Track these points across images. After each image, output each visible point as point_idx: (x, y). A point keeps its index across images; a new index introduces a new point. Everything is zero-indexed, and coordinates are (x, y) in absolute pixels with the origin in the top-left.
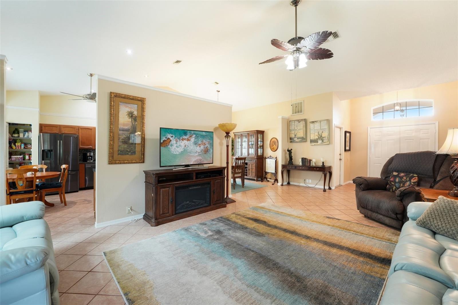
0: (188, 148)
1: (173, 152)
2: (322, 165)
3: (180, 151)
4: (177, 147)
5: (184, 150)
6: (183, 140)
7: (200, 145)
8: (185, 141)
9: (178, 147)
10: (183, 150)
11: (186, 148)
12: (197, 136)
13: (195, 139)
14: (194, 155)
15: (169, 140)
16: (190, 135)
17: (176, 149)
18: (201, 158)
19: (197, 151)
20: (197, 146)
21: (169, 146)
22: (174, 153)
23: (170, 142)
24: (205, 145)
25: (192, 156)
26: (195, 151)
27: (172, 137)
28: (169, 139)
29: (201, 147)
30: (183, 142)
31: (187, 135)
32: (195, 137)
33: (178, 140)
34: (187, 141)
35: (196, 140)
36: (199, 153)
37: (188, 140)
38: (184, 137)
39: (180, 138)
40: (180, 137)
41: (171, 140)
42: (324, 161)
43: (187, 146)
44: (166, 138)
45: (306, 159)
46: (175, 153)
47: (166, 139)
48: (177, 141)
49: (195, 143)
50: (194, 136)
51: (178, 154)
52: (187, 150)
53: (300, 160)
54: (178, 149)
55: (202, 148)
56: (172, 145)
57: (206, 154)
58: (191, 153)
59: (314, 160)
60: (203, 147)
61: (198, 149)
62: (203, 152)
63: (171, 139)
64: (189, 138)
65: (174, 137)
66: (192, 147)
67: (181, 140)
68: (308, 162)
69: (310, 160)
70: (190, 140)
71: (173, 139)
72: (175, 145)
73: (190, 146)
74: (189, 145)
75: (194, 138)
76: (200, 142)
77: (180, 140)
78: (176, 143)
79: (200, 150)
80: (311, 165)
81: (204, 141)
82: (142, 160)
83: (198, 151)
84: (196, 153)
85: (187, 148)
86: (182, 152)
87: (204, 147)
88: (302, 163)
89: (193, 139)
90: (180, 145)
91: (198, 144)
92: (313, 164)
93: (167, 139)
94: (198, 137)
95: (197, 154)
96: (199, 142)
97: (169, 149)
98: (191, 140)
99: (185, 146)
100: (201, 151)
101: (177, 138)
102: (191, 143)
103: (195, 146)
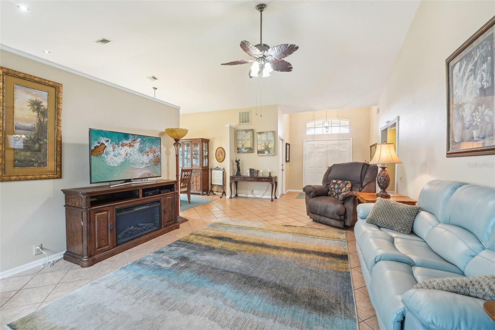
0: (131, 158)
1: (110, 163)
2: (269, 175)
3: (119, 162)
4: (115, 156)
5: (126, 160)
6: (123, 145)
7: (147, 152)
8: (126, 148)
9: (116, 156)
10: (123, 160)
11: (127, 157)
12: (143, 140)
13: (141, 144)
14: (140, 167)
15: (103, 147)
16: (133, 139)
17: (114, 158)
18: (150, 171)
19: (143, 162)
20: (143, 155)
21: (103, 155)
22: (111, 165)
23: (104, 149)
24: (155, 153)
25: (137, 169)
26: (142, 162)
27: (107, 141)
28: (102, 144)
29: (150, 155)
30: (123, 148)
31: (129, 138)
32: (141, 141)
33: (116, 145)
34: (130, 148)
35: (142, 146)
36: (147, 164)
37: (131, 146)
38: (125, 142)
39: (119, 144)
40: (119, 142)
41: (106, 147)
42: (271, 171)
43: (129, 155)
44: (99, 143)
45: (253, 170)
46: (113, 165)
47: (99, 145)
48: (114, 148)
49: (141, 151)
50: (139, 140)
51: (116, 165)
52: (129, 160)
53: (248, 171)
54: (116, 159)
55: (151, 157)
56: (107, 154)
57: (157, 166)
58: (135, 165)
59: (261, 171)
60: (153, 155)
61: (146, 159)
62: (152, 162)
63: (106, 144)
64: (132, 142)
65: (110, 141)
66: (136, 157)
67: (120, 146)
68: (256, 173)
69: (258, 171)
70: (134, 146)
71: (109, 145)
72: (112, 154)
73: (133, 155)
74: (132, 154)
75: (139, 143)
76: (147, 149)
77: (119, 146)
78: (114, 151)
79: (148, 161)
80: (259, 176)
81: (154, 147)
82: (58, 174)
83: (145, 161)
84: (143, 164)
85: (129, 157)
86: (121, 163)
87: (154, 156)
88: (250, 174)
89: (137, 145)
90: (119, 154)
91: (144, 151)
92: (260, 175)
93: (101, 145)
94: (145, 141)
95: (144, 166)
96: (147, 148)
97: (103, 159)
99: (127, 155)
100: (150, 162)
101: (114, 144)
102: (135, 150)
103: (140, 154)
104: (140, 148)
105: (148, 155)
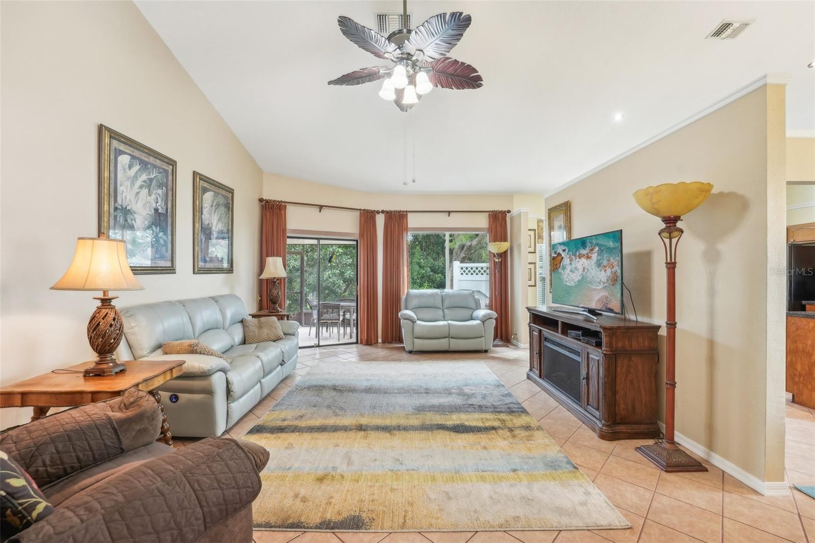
0: (588, 274)
1: (566, 282)
3: (576, 280)
4: (571, 271)
5: (582, 278)
6: (580, 256)
7: (605, 267)
8: (583, 260)
9: (573, 272)
10: (580, 278)
11: (585, 273)
12: (601, 249)
13: (598, 255)
14: (597, 288)
15: (559, 258)
16: (591, 248)
17: (571, 275)
18: (607, 294)
19: (601, 280)
20: (601, 270)
21: (560, 270)
22: (568, 284)
23: (561, 262)
24: (613, 268)
25: (595, 290)
26: (599, 280)
27: (564, 251)
28: (559, 254)
29: (607, 271)
30: (580, 260)
31: (586, 247)
32: (598, 250)
33: (573, 257)
34: (587, 260)
35: (599, 257)
36: (604, 283)
37: (588, 257)
38: (582, 251)
39: (576, 254)
40: (576, 251)
41: (562, 258)
43: (586, 271)
44: (555, 254)
46: (570, 285)
47: (556, 256)
48: (571, 260)
49: (599, 264)
51: (573, 285)
52: (586, 278)
54: (573, 276)
55: (609, 274)
56: (564, 268)
57: (614, 286)
58: (593, 284)
60: (610, 271)
61: (604, 276)
62: (610, 281)
63: (563, 255)
64: (589, 253)
65: (567, 250)
66: (594, 272)
67: (578, 258)
70: (591, 257)
71: (566, 256)
72: (569, 268)
73: (590, 270)
74: (589, 268)
75: (596, 254)
76: (605, 263)
77: (576, 258)
78: (571, 264)
79: (606, 278)
81: (612, 260)
83: (603, 279)
84: (600, 284)
85: (586, 273)
86: (579, 281)
87: (612, 272)
89: (595, 256)
90: (575, 268)
91: (602, 265)
93: (557, 256)
94: (602, 251)
95: (601, 287)
96: (604, 261)
97: (560, 276)
98: (593, 258)
99: (584, 270)
100: (607, 280)
101: (571, 254)
102: (593, 263)
103: (597, 269)
104: (598, 261)
105: (605, 271)
